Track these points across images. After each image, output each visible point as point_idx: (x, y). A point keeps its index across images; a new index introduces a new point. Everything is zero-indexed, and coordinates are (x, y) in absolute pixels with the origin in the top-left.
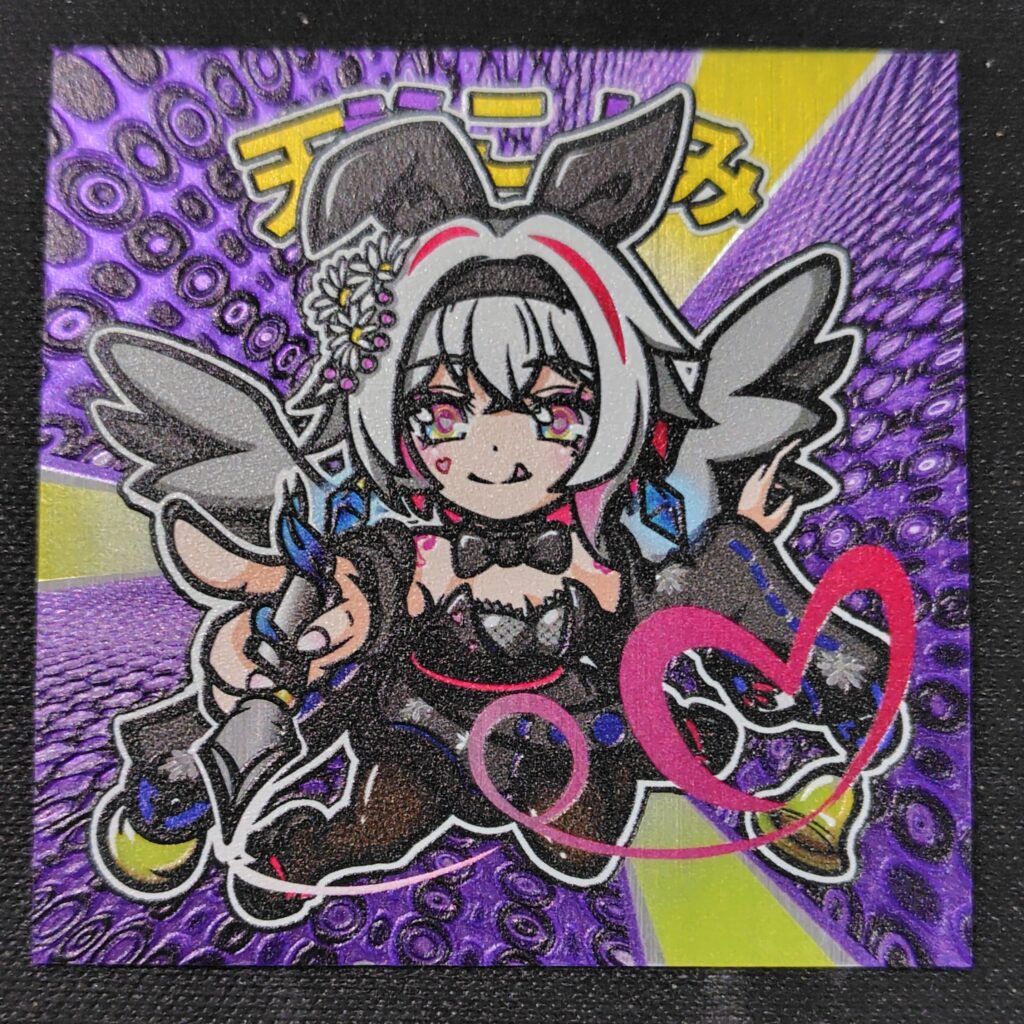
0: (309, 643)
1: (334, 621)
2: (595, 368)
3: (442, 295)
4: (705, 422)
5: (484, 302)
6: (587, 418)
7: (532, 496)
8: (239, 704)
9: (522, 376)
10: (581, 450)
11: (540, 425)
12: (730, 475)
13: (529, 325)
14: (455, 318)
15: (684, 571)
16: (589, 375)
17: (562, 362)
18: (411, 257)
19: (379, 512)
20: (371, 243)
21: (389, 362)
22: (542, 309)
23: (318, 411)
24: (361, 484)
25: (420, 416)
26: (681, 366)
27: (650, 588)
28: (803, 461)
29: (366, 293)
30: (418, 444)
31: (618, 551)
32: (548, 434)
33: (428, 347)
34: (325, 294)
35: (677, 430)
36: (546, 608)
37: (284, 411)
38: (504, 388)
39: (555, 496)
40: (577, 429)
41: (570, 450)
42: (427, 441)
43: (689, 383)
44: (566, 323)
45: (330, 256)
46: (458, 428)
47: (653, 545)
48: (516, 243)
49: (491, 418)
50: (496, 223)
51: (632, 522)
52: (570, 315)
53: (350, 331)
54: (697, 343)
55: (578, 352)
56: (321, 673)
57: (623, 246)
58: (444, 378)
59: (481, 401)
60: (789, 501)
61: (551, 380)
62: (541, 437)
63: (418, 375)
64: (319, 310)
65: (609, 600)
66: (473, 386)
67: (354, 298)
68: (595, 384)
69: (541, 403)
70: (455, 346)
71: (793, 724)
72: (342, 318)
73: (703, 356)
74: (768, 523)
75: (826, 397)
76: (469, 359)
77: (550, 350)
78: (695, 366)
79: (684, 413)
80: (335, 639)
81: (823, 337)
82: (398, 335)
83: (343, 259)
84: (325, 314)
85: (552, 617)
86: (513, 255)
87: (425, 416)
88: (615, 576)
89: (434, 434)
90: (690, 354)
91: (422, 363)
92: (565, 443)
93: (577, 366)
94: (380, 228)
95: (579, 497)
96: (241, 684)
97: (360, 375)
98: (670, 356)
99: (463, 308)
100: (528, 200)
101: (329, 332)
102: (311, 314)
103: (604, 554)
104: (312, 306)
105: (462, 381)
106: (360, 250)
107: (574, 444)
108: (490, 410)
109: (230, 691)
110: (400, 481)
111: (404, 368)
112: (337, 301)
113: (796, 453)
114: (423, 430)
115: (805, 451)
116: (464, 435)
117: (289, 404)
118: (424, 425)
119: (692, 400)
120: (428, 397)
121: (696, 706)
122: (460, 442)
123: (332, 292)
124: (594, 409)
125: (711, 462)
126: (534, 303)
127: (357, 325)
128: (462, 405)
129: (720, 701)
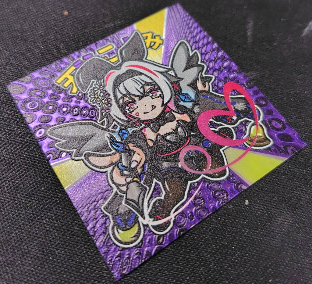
0: (134, 165)
1: (136, 157)
2: (154, 82)
3: (116, 85)
4: (182, 79)
5: (124, 82)
6: (159, 90)
7: (159, 110)
8: (127, 187)
9: (141, 90)
10: (162, 96)
11: (151, 96)
12: (193, 85)
13: (136, 81)
14: (121, 87)
15: (198, 106)
16: (154, 83)
17: (147, 84)
18: (105, 82)
19: (130, 130)
20: (95, 84)
21: (113, 102)
22: (137, 77)
23: (105, 119)
24: (123, 127)
25: (126, 108)
26: (170, 72)
27: (194, 113)
28: (204, 75)
29: (100, 93)
30: (130, 113)
31: (183, 110)
32: (154, 97)
33: (119, 96)
34: (92, 98)
35: (177, 83)
36: (177, 128)
37: (98, 123)
38: (139, 94)
39: (163, 107)
40: (158, 94)
41: (160, 98)
42: (131, 112)
43: (173, 74)
44: (143, 77)
45: (88, 90)
46: (136, 106)
47: (189, 105)
48: (123, 69)
49: (141, 101)
50: (117, 68)
51: (181, 103)
52: (142, 75)
53: (102, 101)
54: (170, 67)
55: (149, 81)
56: (141, 169)
57: (144, 59)
58: (126, 99)
59: (137, 99)
60: (207, 83)
61: (147, 88)
62: (153, 99)
63: (121, 101)
64: (93, 101)
65: (188, 120)
66: (133, 97)
67: (98, 95)
68: (156, 84)
69: (148, 93)
70: (124, 92)
71: (239, 121)
72: (99, 100)
73: (172, 68)
74: (207, 89)
75: (199, 63)
76: (129, 93)
77: (143, 83)
78: (172, 71)
79: (177, 80)
80: (138, 160)
81: (191, 54)
82: (112, 97)
83: (91, 90)
84: (94, 101)
85: (179, 129)
86: (125, 71)
87: (127, 108)
88: (185, 115)
89: (132, 110)
90: (170, 70)
91: (120, 99)
92: (159, 97)
93: (151, 83)
94: (95, 81)
95: (168, 104)
96: (125, 183)
97: (109, 108)
98: (167, 72)
99: (121, 85)
100: (121, 62)
101: (97, 104)
102: (92, 103)
103: (180, 112)
104: (91, 101)
105: (130, 98)
106: (94, 86)
107: (160, 96)
108: (139, 100)
109: (123, 186)
110: (131, 122)
111: (117, 102)
112: (95, 98)
113: (202, 75)
114: (129, 110)
115: (203, 73)
116: (138, 107)
117: (98, 121)
118: (128, 109)
119: (176, 76)
120: (126, 104)
121: (220, 129)
122: (138, 108)
123: (93, 97)
124: (160, 88)
125: (188, 85)
126: (134, 77)
127: (102, 100)
128: (134, 102)
129: (223, 125)
